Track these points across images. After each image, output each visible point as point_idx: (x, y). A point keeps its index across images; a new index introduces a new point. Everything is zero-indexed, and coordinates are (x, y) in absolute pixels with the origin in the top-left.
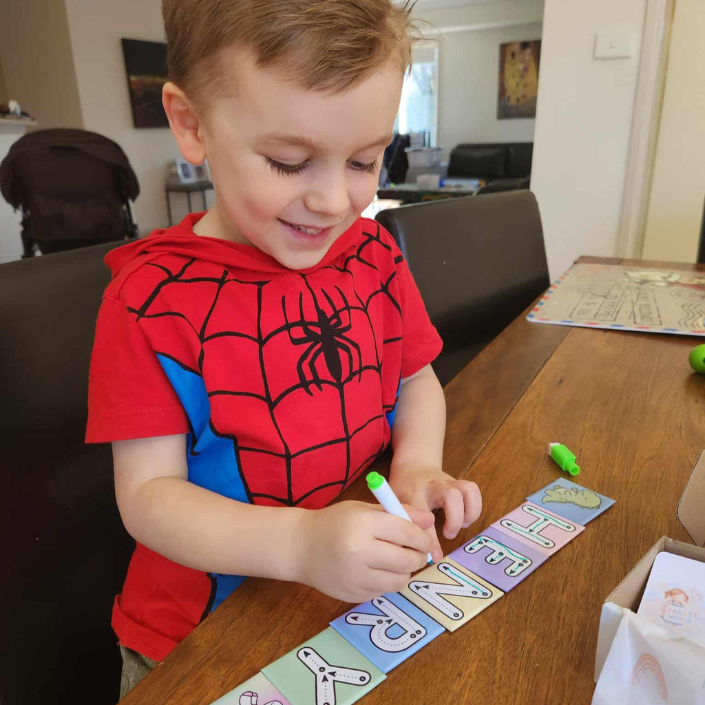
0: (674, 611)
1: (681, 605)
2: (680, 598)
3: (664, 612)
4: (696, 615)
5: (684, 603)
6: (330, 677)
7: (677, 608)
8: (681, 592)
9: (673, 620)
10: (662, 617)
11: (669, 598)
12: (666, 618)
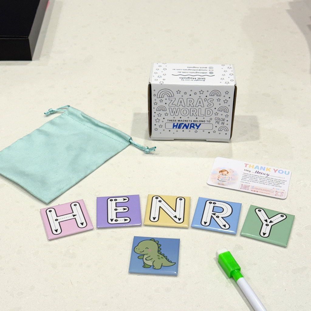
0: (223, 177)
1: (226, 175)
2: (226, 173)
3: (219, 178)
4: (231, 178)
5: (227, 174)
6: (269, 221)
7: (224, 176)
8: (226, 170)
9: (223, 180)
10: (218, 179)
11: (221, 173)
12: (220, 180)
